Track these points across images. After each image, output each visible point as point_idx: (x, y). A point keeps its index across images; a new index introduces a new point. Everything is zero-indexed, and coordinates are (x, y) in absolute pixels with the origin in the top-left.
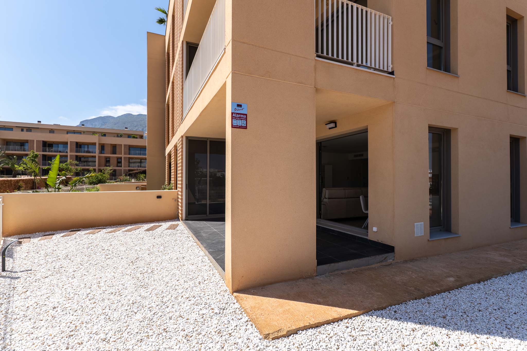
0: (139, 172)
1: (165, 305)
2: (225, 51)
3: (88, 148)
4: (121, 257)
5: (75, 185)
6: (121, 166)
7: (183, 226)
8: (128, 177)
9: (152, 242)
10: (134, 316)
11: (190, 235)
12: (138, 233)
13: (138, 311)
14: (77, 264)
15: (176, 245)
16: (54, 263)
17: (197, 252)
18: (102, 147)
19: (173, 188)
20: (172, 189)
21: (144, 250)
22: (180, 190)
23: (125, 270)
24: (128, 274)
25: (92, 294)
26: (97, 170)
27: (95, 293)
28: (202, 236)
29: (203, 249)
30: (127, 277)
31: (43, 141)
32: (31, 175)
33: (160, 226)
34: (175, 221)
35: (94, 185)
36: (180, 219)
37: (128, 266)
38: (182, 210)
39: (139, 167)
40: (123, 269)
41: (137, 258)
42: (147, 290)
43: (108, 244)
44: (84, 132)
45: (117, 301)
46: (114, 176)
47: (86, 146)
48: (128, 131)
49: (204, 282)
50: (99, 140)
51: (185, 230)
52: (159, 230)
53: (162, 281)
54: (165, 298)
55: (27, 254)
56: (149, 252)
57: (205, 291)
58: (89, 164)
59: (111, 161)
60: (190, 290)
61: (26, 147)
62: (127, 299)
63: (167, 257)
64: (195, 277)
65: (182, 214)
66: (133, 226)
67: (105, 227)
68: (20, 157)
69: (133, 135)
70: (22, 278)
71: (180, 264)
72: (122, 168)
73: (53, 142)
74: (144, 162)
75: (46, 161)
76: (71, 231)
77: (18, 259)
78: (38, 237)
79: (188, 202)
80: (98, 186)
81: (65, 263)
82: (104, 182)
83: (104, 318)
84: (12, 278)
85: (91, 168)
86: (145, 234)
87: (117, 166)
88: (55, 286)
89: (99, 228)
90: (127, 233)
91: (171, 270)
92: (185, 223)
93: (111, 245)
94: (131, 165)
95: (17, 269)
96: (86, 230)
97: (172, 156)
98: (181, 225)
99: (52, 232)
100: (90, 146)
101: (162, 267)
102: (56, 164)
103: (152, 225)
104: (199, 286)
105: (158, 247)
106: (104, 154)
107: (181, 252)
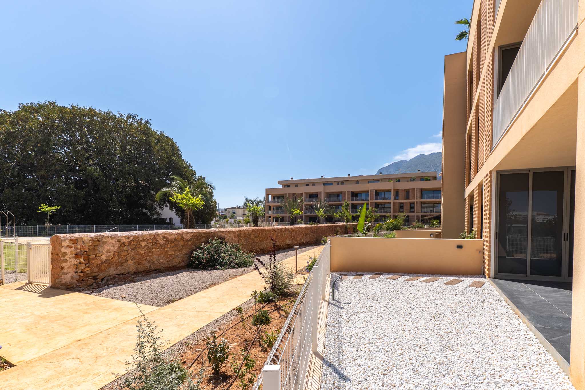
0: (432, 218)
1: (479, 379)
2: (577, 31)
3: (385, 195)
4: (421, 309)
5: (378, 231)
6: (414, 212)
7: (491, 285)
8: (421, 223)
9: (454, 299)
10: (442, 378)
11: (502, 299)
12: (437, 285)
13: (446, 374)
14: (383, 306)
15: (485, 307)
16: (365, 301)
17: (517, 324)
18: (397, 193)
19: (476, 236)
20: (475, 238)
21: (445, 306)
22: (488, 239)
23: (428, 324)
24: (431, 329)
25: (399, 339)
26: (392, 216)
27: (401, 340)
28: (522, 303)
29: (526, 321)
30: (430, 332)
31: (352, 192)
32: (344, 221)
33: (462, 281)
34: (479, 277)
35: (391, 231)
36: (487, 276)
37: (430, 320)
38: (489, 265)
39: (431, 212)
40: (425, 322)
41: (439, 314)
42: (454, 354)
43: (408, 292)
44: (381, 180)
45: (423, 355)
46: (407, 221)
47: (383, 193)
48: (420, 174)
49: (532, 368)
50: (394, 186)
51: (495, 291)
52: (460, 286)
53: (470, 348)
54: (477, 371)
55: (346, 289)
56: (451, 309)
57: (535, 380)
58: (386, 210)
59: (405, 207)
60: (511, 372)
61: (341, 198)
62: (433, 356)
63: (475, 321)
64: (517, 357)
65: (489, 270)
66: (430, 277)
67: (403, 274)
68: (337, 206)
69: (426, 178)
70: (345, 309)
71: (493, 333)
72: (415, 214)
73: (358, 192)
74: (437, 206)
75: (353, 209)
76: (375, 274)
77: (341, 292)
78: (352, 276)
79: (497, 255)
80: (394, 232)
81: (374, 303)
82: (399, 228)
83: (412, 368)
84: (339, 307)
85: (388, 214)
86: (445, 288)
87: (410, 212)
88: (369, 322)
89: (398, 274)
90: (426, 283)
91: (481, 338)
92: (494, 282)
93: (411, 294)
94: (423, 210)
95: (341, 301)
96: (387, 275)
97: (474, 197)
98: (488, 283)
99: (362, 273)
100: (386, 193)
101: (469, 331)
102: (364, 211)
103: (452, 278)
104: (525, 370)
105: (462, 306)
106: (398, 199)
107: (492, 318)
